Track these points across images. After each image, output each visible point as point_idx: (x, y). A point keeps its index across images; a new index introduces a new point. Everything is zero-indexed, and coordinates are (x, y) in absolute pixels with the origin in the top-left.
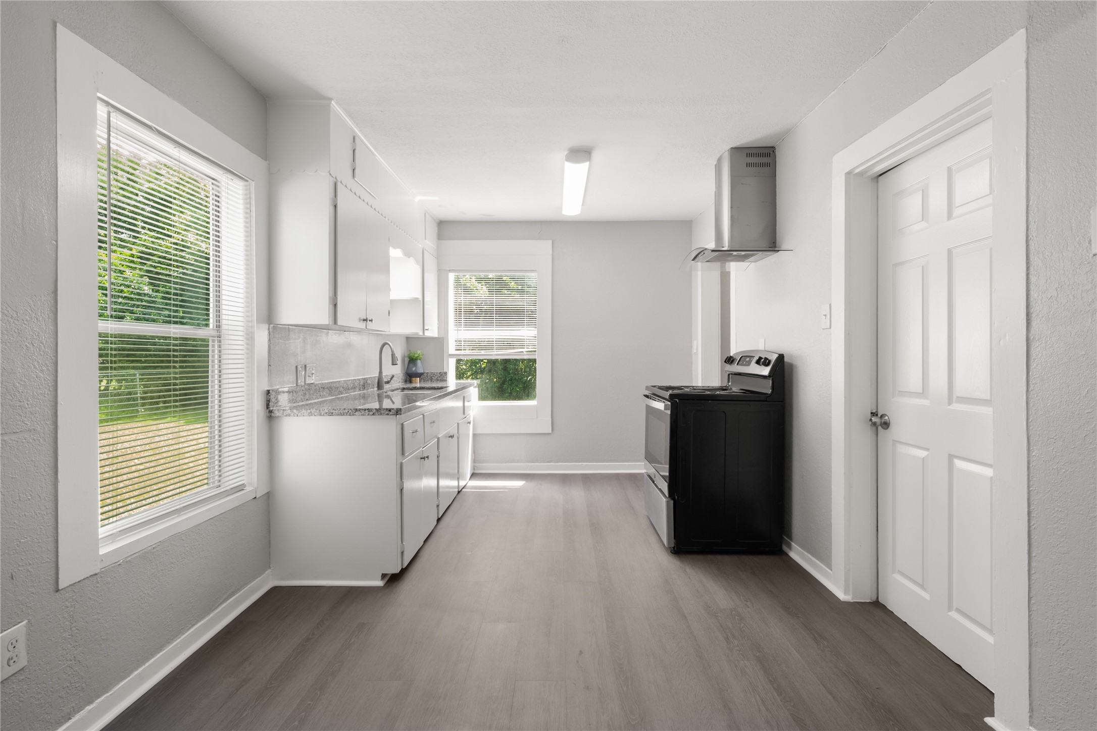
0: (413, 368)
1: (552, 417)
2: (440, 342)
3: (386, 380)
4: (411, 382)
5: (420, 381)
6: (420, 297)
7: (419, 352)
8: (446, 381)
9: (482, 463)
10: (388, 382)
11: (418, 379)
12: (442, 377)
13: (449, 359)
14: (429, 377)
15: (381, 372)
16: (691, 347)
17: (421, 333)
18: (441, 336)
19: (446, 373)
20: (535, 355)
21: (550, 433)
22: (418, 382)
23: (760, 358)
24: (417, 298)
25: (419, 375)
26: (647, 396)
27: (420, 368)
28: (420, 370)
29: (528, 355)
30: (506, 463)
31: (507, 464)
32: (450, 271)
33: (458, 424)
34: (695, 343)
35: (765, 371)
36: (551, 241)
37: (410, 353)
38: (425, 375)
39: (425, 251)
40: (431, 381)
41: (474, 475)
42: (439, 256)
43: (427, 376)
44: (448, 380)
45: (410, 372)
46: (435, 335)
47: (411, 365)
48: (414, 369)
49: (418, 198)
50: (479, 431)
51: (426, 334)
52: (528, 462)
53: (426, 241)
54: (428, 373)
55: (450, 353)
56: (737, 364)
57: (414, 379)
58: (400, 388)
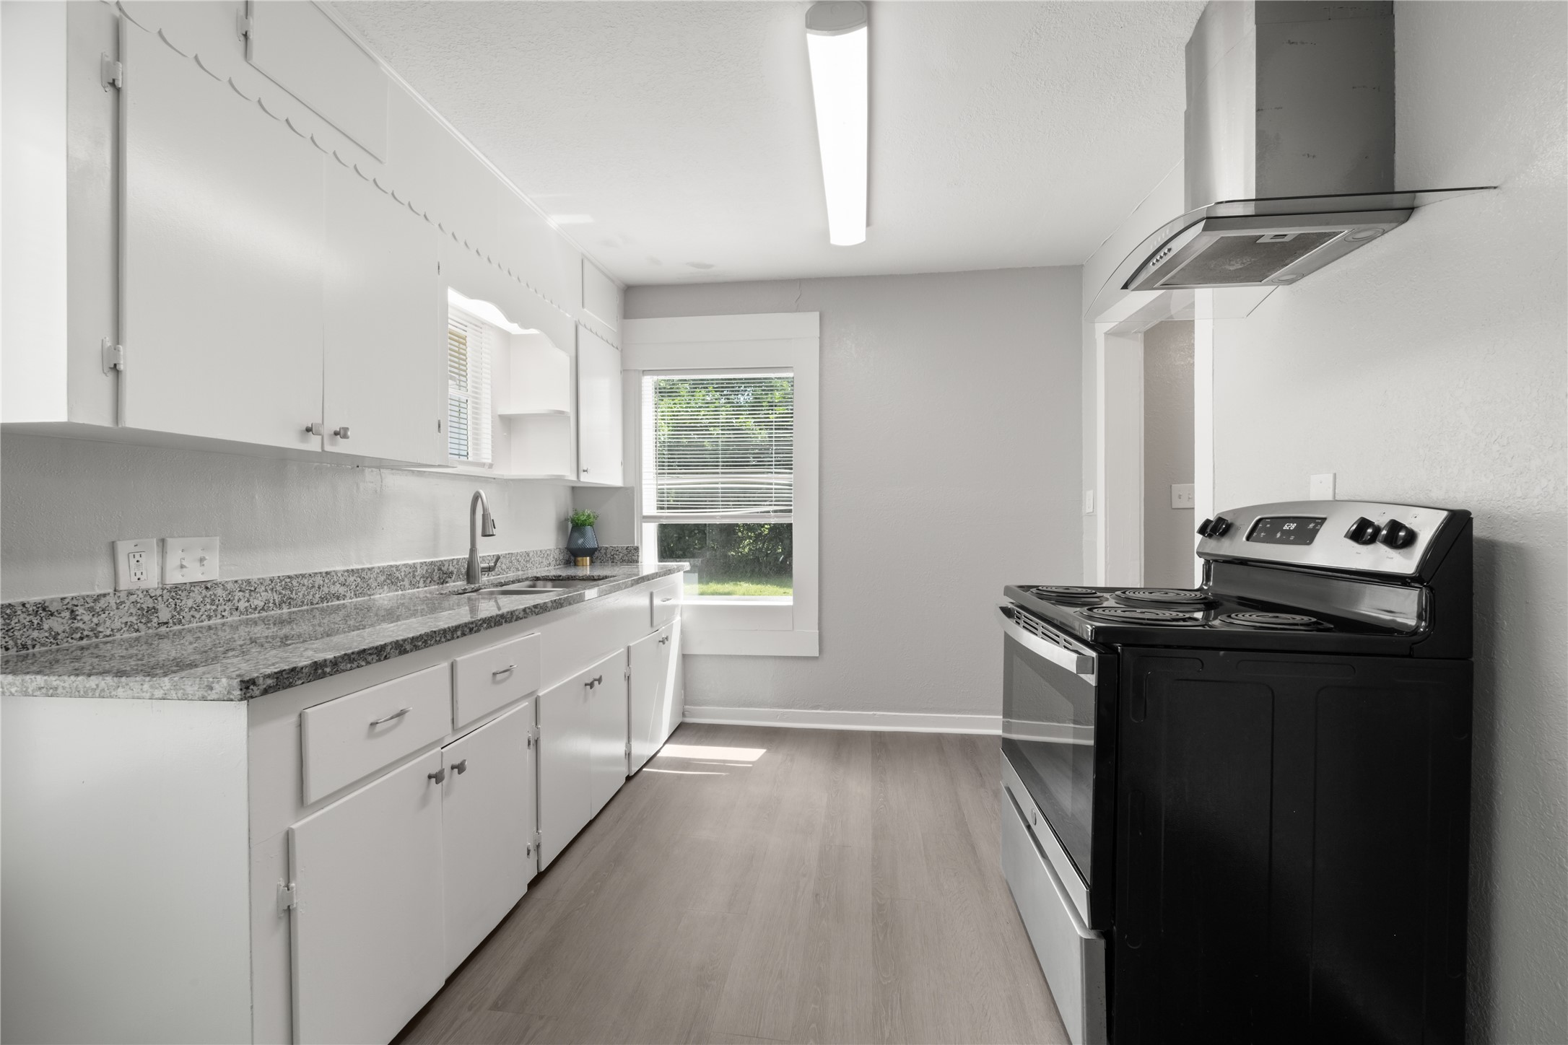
0: (578, 540)
1: (820, 629)
2: (627, 495)
3: (485, 565)
4: (576, 564)
5: (592, 562)
6: (567, 407)
7: (587, 512)
8: (637, 562)
9: (703, 705)
10: (490, 569)
11: (588, 558)
12: (630, 556)
13: (643, 524)
14: (609, 556)
15: (473, 550)
16: (1079, 501)
17: (573, 477)
18: (629, 485)
19: (637, 549)
20: (791, 517)
21: (817, 658)
22: (588, 564)
23: (1364, 524)
24: (561, 413)
25: (591, 553)
26: (1007, 612)
27: (589, 541)
28: (591, 544)
29: (777, 517)
30: (739, 707)
31: (741, 709)
32: (644, 372)
33: (628, 648)
34: (1089, 495)
35: (1405, 562)
36: (817, 314)
37: (577, 514)
38: (603, 551)
39: (581, 329)
40: (613, 562)
41: (682, 731)
42: (624, 348)
43: (605, 554)
44: (640, 560)
45: (573, 546)
46: (618, 482)
47: (576, 535)
48: (580, 541)
49: (555, 221)
50: (695, 650)
51: (582, 479)
52: (779, 707)
53: (585, 310)
54: (607, 548)
55: (645, 513)
56: (1248, 539)
57: (579, 559)
58: (527, 579)
